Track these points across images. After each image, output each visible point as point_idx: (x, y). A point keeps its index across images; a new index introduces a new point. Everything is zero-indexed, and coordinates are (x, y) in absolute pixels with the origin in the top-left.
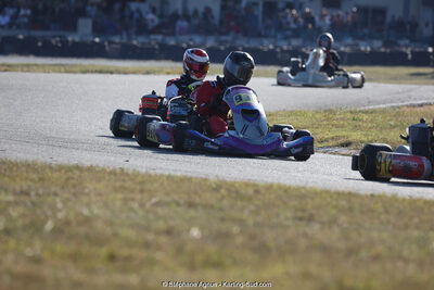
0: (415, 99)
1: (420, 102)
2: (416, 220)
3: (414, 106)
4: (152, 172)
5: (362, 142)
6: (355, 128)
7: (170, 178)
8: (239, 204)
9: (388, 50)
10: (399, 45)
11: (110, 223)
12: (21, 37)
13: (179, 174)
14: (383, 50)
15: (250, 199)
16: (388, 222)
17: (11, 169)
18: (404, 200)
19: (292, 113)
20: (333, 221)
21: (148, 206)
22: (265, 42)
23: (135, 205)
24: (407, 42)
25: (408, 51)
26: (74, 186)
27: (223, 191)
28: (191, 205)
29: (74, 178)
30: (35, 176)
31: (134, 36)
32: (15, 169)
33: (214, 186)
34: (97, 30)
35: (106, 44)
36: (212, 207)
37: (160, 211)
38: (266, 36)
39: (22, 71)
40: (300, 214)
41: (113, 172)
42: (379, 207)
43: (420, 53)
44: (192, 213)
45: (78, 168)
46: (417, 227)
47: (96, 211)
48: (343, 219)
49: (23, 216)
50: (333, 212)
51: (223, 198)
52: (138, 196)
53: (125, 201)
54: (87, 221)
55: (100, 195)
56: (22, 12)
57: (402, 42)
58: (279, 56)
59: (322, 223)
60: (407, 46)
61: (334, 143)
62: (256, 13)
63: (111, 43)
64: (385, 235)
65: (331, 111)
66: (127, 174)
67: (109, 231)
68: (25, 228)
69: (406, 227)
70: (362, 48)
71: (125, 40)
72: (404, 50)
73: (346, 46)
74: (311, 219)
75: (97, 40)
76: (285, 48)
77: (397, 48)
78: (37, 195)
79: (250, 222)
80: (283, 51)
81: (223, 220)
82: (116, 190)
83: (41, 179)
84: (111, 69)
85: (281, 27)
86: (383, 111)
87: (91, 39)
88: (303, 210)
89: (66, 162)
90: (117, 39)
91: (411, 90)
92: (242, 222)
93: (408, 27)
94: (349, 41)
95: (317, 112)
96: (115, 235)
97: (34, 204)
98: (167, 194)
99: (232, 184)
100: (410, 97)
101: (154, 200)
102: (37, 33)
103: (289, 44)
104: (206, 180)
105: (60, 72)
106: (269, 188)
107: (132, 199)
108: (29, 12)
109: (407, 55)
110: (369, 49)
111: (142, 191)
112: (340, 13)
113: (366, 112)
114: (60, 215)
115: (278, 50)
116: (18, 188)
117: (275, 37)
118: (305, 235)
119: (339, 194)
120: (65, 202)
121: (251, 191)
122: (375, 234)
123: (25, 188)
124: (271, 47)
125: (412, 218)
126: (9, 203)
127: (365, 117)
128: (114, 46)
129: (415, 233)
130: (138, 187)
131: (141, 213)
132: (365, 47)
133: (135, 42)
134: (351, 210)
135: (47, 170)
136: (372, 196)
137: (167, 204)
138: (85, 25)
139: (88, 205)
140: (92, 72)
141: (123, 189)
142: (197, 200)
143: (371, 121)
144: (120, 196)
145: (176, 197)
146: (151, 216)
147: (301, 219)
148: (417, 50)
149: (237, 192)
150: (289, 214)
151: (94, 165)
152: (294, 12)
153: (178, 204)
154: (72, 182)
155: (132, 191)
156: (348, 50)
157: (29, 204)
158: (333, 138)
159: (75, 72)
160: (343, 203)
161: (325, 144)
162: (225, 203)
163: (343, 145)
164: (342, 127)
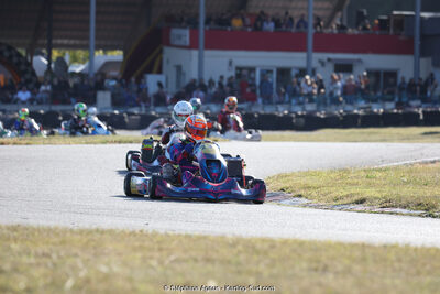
0: (427, 156)
1: (432, 159)
2: (428, 267)
3: (426, 163)
4: (171, 233)
5: (376, 198)
6: (369, 185)
7: (188, 237)
8: (256, 258)
9: (400, 111)
10: (410, 106)
11: (130, 280)
12: (42, 112)
13: (197, 233)
14: (395, 111)
15: (266, 253)
16: (401, 270)
17: (33, 235)
18: (416, 249)
19: (307, 174)
20: (348, 271)
21: (167, 262)
22: (281, 108)
23: (154, 263)
24: (418, 102)
25: (420, 112)
26: (95, 248)
27: (240, 247)
28: (208, 260)
29: (94, 240)
30: (55, 240)
31: (152, 107)
32: (37, 234)
33: (231, 242)
34: (116, 103)
35: (125, 115)
36: (229, 262)
37: (178, 267)
38: (281, 103)
39: (44, 144)
40: (314, 265)
41: (133, 233)
42: (392, 256)
43: (431, 112)
44: (210, 267)
45: (97, 230)
46: (429, 273)
47: (116, 269)
48: (357, 268)
49: (45, 276)
50: (347, 262)
51: (239, 252)
52: (157, 255)
53: (144, 259)
54: (107, 278)
55: (119, 254)
56: (43, 88)
57: (414, 103)
58: (294, 121)
59: (337, 273)
60: (418, 107)
61: (349, 200)
62: (270, 80)
63: (129, 114)
64: (397, 282)
65: (346, 171)
66: (147, 235)
67: (128, 286)
68: (46, 287)
69: (418, 273)
70: (375, 110)
71: (143, 112)
72: (416, 110)
73: (359, 109)
74: (325, 269)
75: (116, 112)
76: (300, 113)
77: (408, 109)
78: (59, 257)
79: (266, 273)
80: (297, 116)
81: (239, 273)
82: (135, 249)
83: (63, 242)
84: (130, 139)
85: (295, 94)
86: (396, 169)
87: (110, 111)
88: (318, 261)
89: (87, 226)
90: (136, 111)
91: (423, 148)
92: (258, 274)
93: (418, 88)
94: (362, 103)
95: (332, 171)
96: (134, 290)
97: (55, 265)
98: (185, 251)
99: (249, 241)
100: (422, 154)
101: (172, 258)
102: (58, 108)
103: (304, 109)
104: (223, 237)
105: (81, 143)
106: (285, 243)
107: (151, 258)
108: (49, 88)
109: (419, 115)
110: (382, 111)
111: (160, 249)
112: (352, 77)
113: (380, 170)
114: (82, 274)
115: (293, 115)
116: (40, 251)
117: (290, 102)
118: (320, 285)
119: (353, 246)
120: (86, 262)
121: (266, 246)
122: (388, 281)
123: (46, 251)
124: (286, 112)
125: (424, 265)
126: (31, 265)
127: (379, 175)
128: (133, 117)
129: (428, 279)
130: (156, 246)
131: (160, 269)
132: (378, 109)
133: (153, 113)
134: (364, 259)
135: (68, 235)
136: (385, 246)
137: (185, 261)
138: (104, 98)
139: (108, 264)
140: (112, 142)
141: (141, 248)
142: (215, 256)
143: (385, 179)
144: (139, 255)
145: (193, 254)
146: (169, 272)
147: (316, 270)
148: (429, 110)
149: (253, 247)
150: (305, 265)
151: (114, 228)
152: (308, 77)
153: (196, 260)
154: (93, 244)
155: (151, 249)
156: (361, 112)
157: (50, 265)
158: (347, 196)
159: (95, 143)
160: (357, 254)
161: (340, 202)
162: (242, 257)
163: (357, 202)
164: (357, 184)
